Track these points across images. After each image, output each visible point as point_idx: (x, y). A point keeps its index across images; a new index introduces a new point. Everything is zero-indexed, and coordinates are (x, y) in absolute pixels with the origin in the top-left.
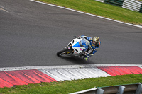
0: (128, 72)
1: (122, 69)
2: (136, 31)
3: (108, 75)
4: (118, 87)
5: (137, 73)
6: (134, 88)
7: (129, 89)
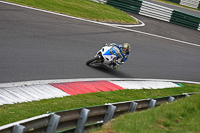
0: (93, 89)
1: (85, 85)
2: (103, 30)
3: (66, 94)
4: (79, 111)
5: (106, 90)
6: (103, 112)
7: (95, 113)
